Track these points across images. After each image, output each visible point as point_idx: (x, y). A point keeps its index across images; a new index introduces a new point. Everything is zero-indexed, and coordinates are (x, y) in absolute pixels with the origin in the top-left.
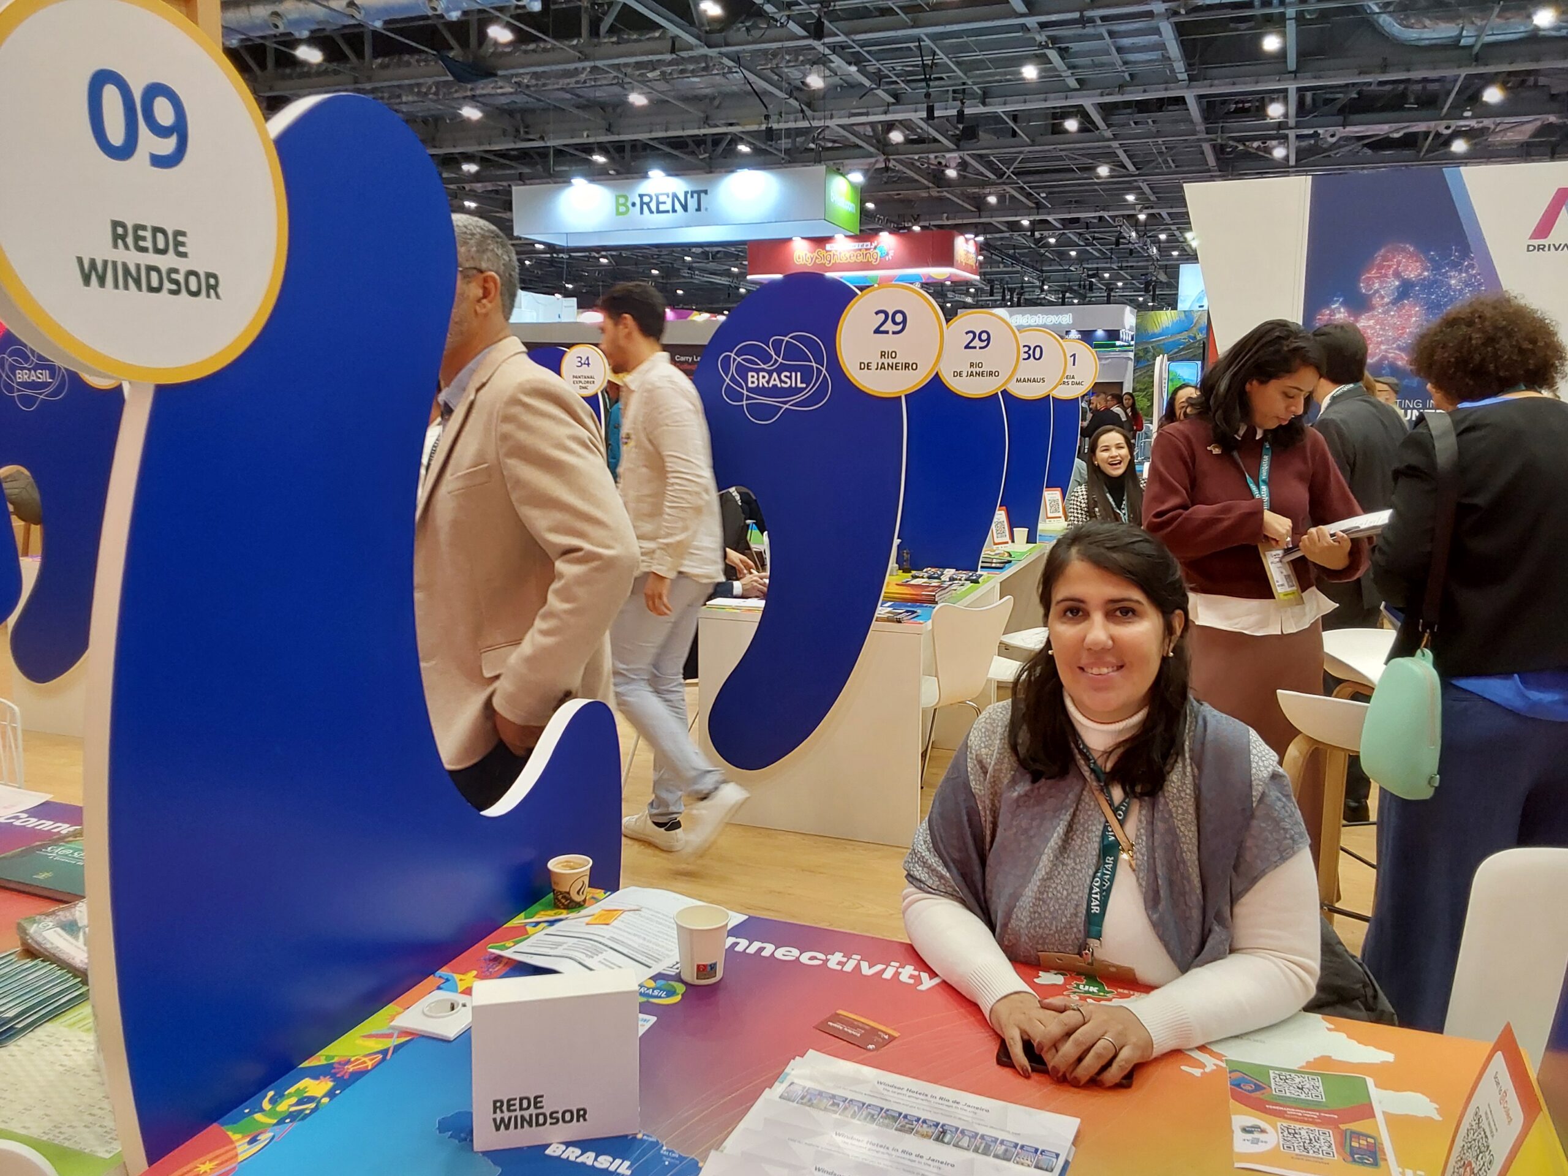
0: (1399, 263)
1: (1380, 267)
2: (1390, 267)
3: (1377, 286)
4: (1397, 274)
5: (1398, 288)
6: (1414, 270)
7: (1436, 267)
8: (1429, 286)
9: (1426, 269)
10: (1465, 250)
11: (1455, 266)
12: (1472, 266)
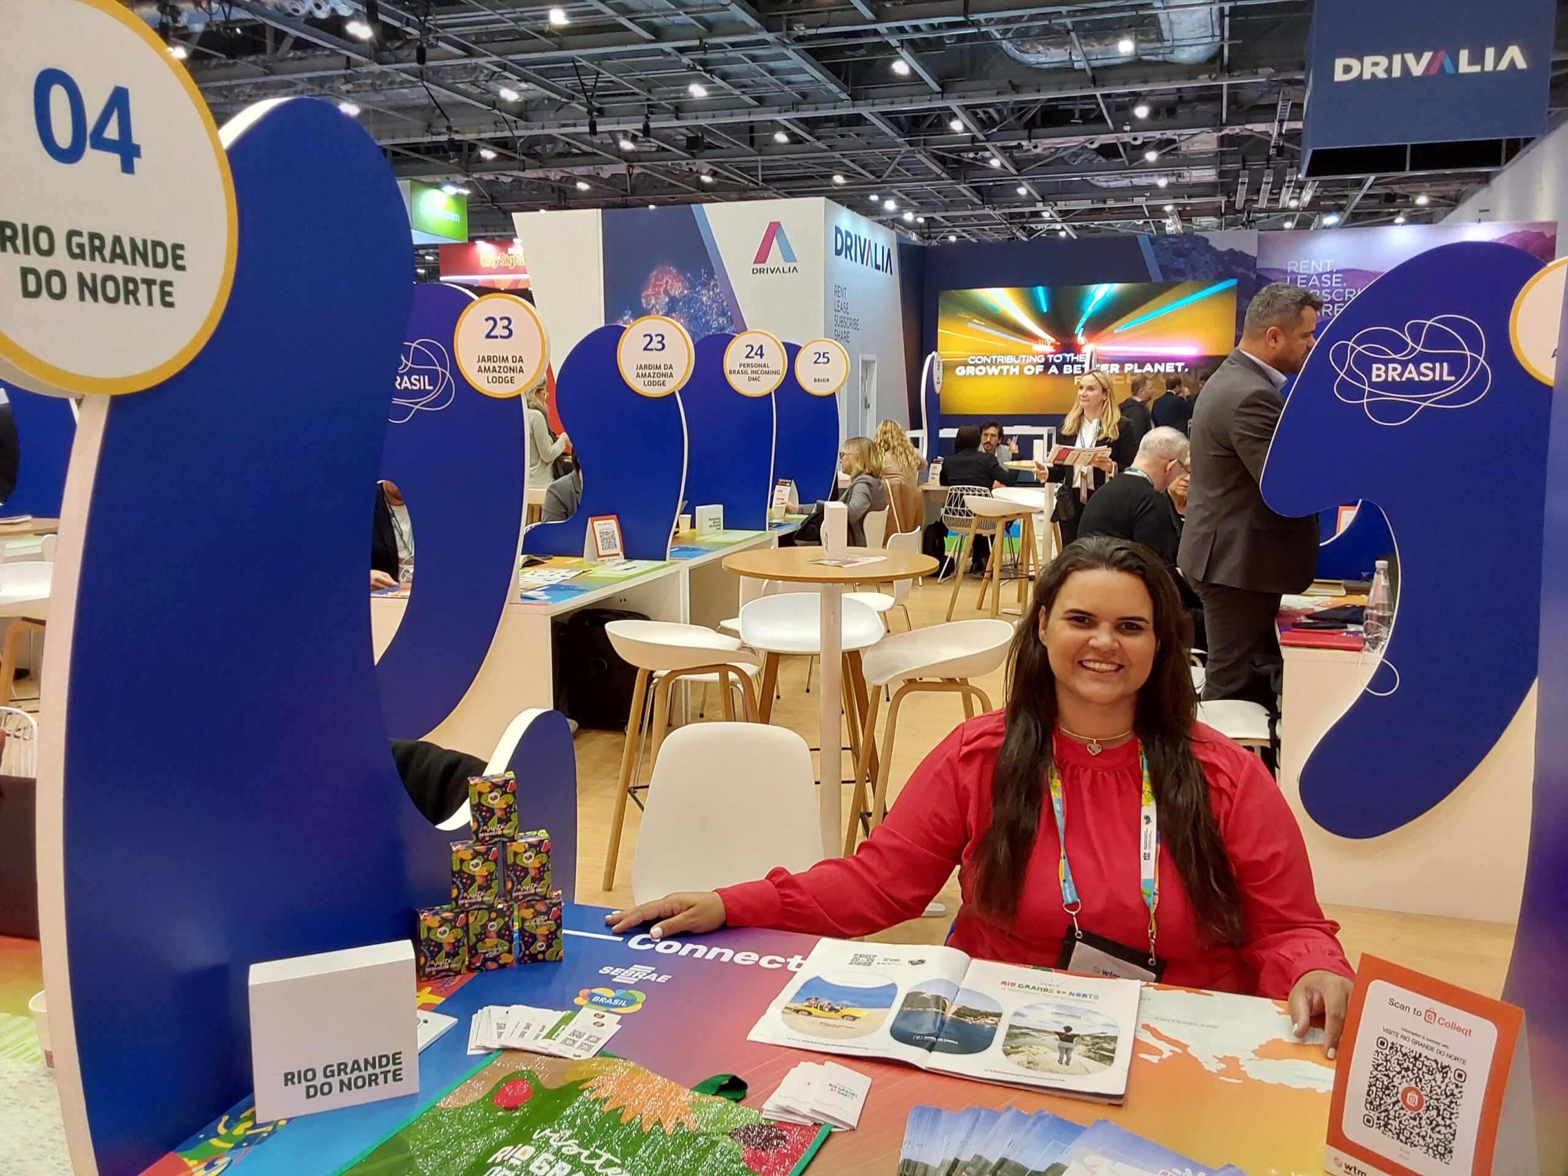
0: (667, 282)
1: (655, 286)
2: (661, 286)
3: (653, 301)
4: (666, 292)
5: (667, 303)
6: (678, 290)
7: (692, 287)
8: (690, 301)
9: (685, 288)
10: (711, 273)
11: (705, 285)
12: (716, 286)
